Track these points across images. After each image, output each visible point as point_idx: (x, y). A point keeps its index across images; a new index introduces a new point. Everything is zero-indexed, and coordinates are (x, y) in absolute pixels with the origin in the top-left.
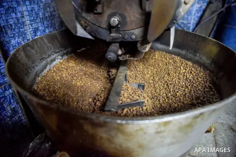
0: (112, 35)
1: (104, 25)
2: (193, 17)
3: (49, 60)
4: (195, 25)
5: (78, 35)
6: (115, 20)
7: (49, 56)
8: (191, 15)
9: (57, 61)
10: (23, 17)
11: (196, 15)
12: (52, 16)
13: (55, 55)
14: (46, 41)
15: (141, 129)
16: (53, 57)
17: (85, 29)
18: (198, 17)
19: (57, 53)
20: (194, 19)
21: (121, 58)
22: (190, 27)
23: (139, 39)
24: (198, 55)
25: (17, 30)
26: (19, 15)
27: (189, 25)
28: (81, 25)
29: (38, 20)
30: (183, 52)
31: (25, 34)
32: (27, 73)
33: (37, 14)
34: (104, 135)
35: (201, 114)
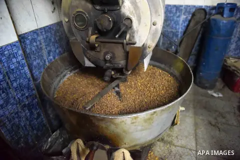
0: (107, 64)
1: (102, 58)
2: (180, 26)
3: (62, 75)
4: (182, 34)
5: (86, 65)
6: (108, 57)
7: (62, 73)
8: (179, 25)
9: (68, 76)
10: (41, 44)
11: (184, 24)
12: (61, 39)
13: (66, 71)
14: (59, 62)
15: (123, 122)
16: (64, 73)
17: (89, 60)
18: (185, 26)
19: (67, 69)
20: (182, 28)
21: (114, 76)
22: (178, 35)
23: (124, 66)
24: (172, 68)
25: (37, 54)
26: (38, 43)
27: (177, 33)
28: (87, 58)
29: (51, 44)
30: (163, 66)
31: (42, 56)
32: (50, 88)
33: (50, 40)
34: (104, 126)
35: (155, 112)
